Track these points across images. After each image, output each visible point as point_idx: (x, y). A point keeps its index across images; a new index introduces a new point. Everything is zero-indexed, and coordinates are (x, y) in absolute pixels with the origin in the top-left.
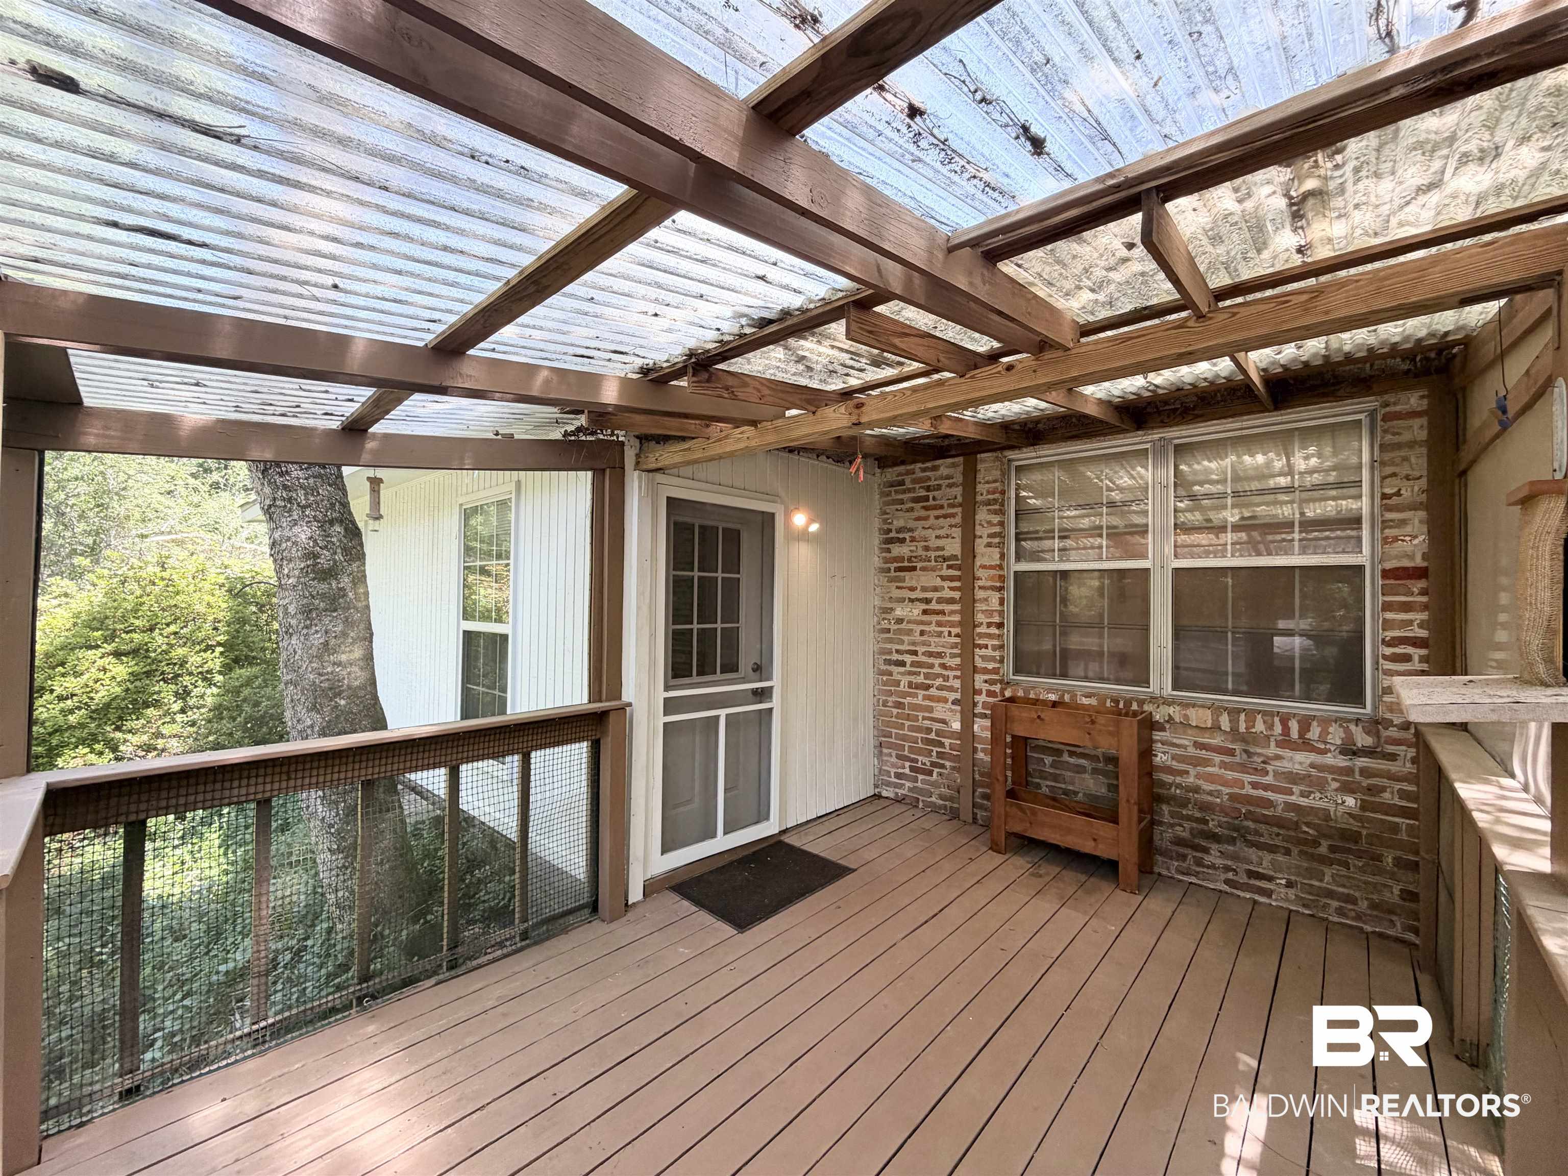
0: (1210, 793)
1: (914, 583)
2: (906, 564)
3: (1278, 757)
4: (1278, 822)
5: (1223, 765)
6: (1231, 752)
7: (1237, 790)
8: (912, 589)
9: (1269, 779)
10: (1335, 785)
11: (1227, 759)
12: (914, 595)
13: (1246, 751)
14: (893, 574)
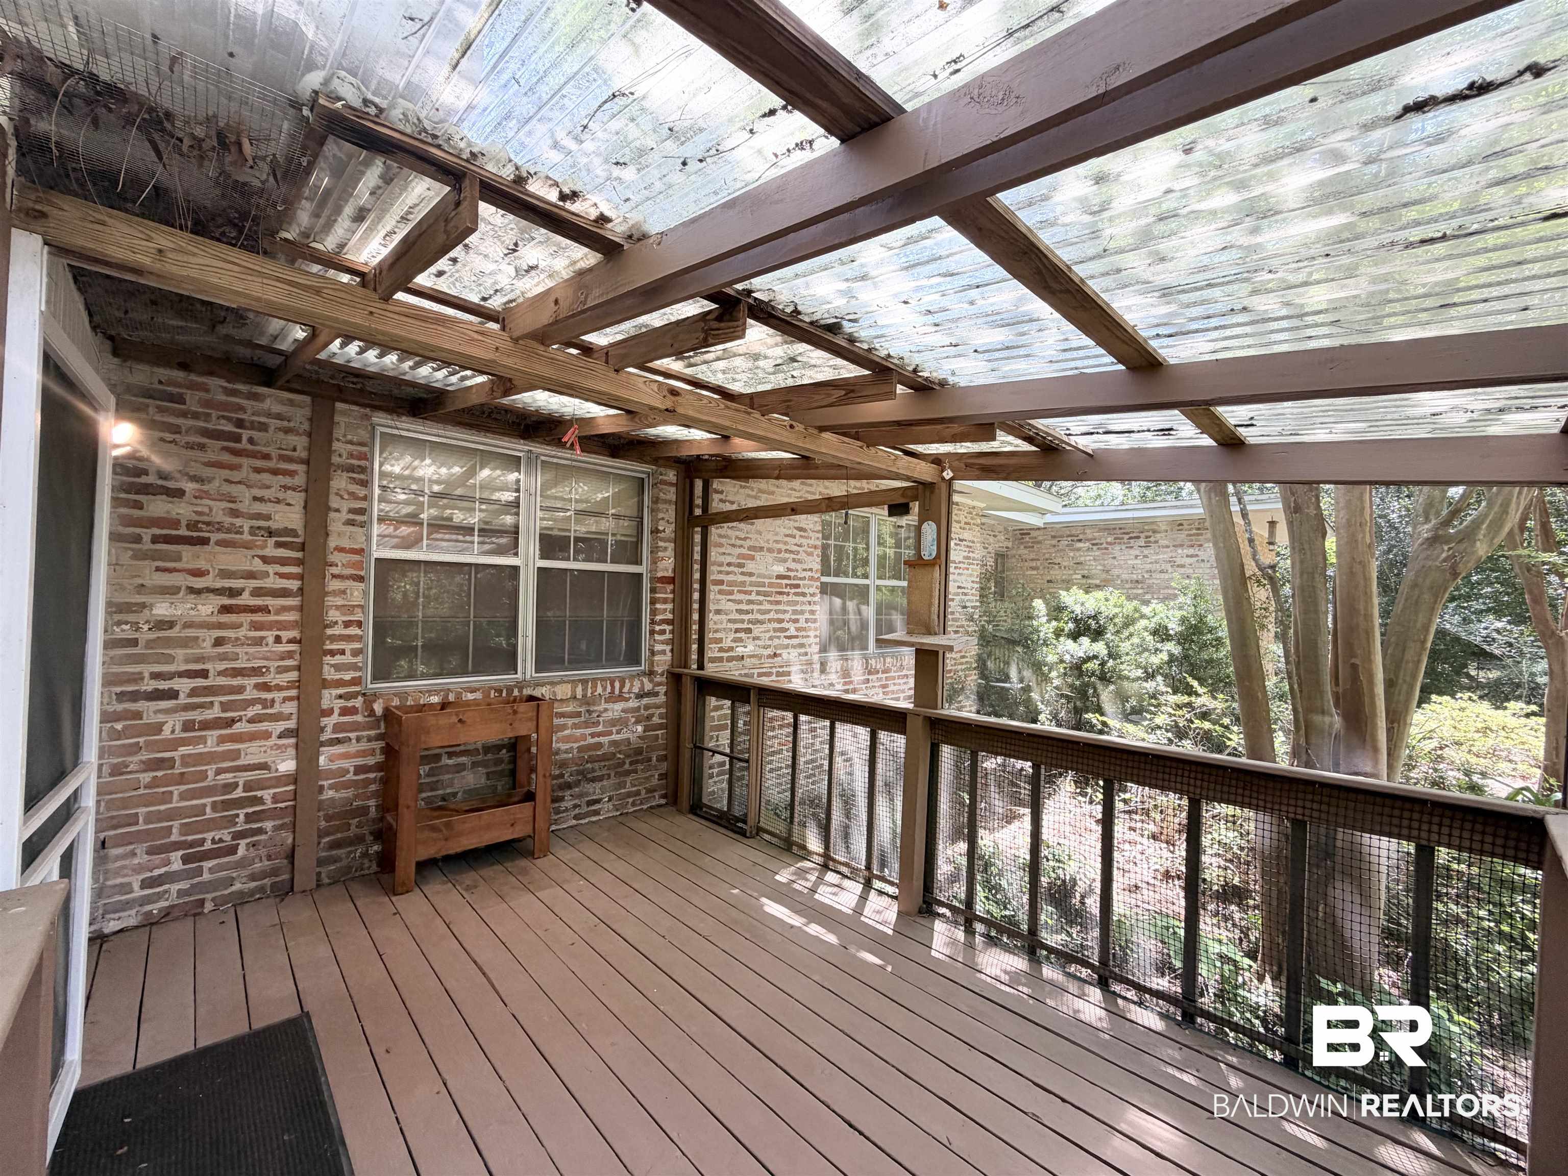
0: (566, 752)
1: (202, 564)
2: (183, 532)
3: (606, 710)
4: (604, 758)
5: (575, 726)
6: (579, 714)
7: (583, 743)
8: (199, 573)
9: (600, 728)
10: (633, 720)
11: (576, 720)
12: (199, 583)
13: (588, 711)
14: (147, 545)
